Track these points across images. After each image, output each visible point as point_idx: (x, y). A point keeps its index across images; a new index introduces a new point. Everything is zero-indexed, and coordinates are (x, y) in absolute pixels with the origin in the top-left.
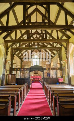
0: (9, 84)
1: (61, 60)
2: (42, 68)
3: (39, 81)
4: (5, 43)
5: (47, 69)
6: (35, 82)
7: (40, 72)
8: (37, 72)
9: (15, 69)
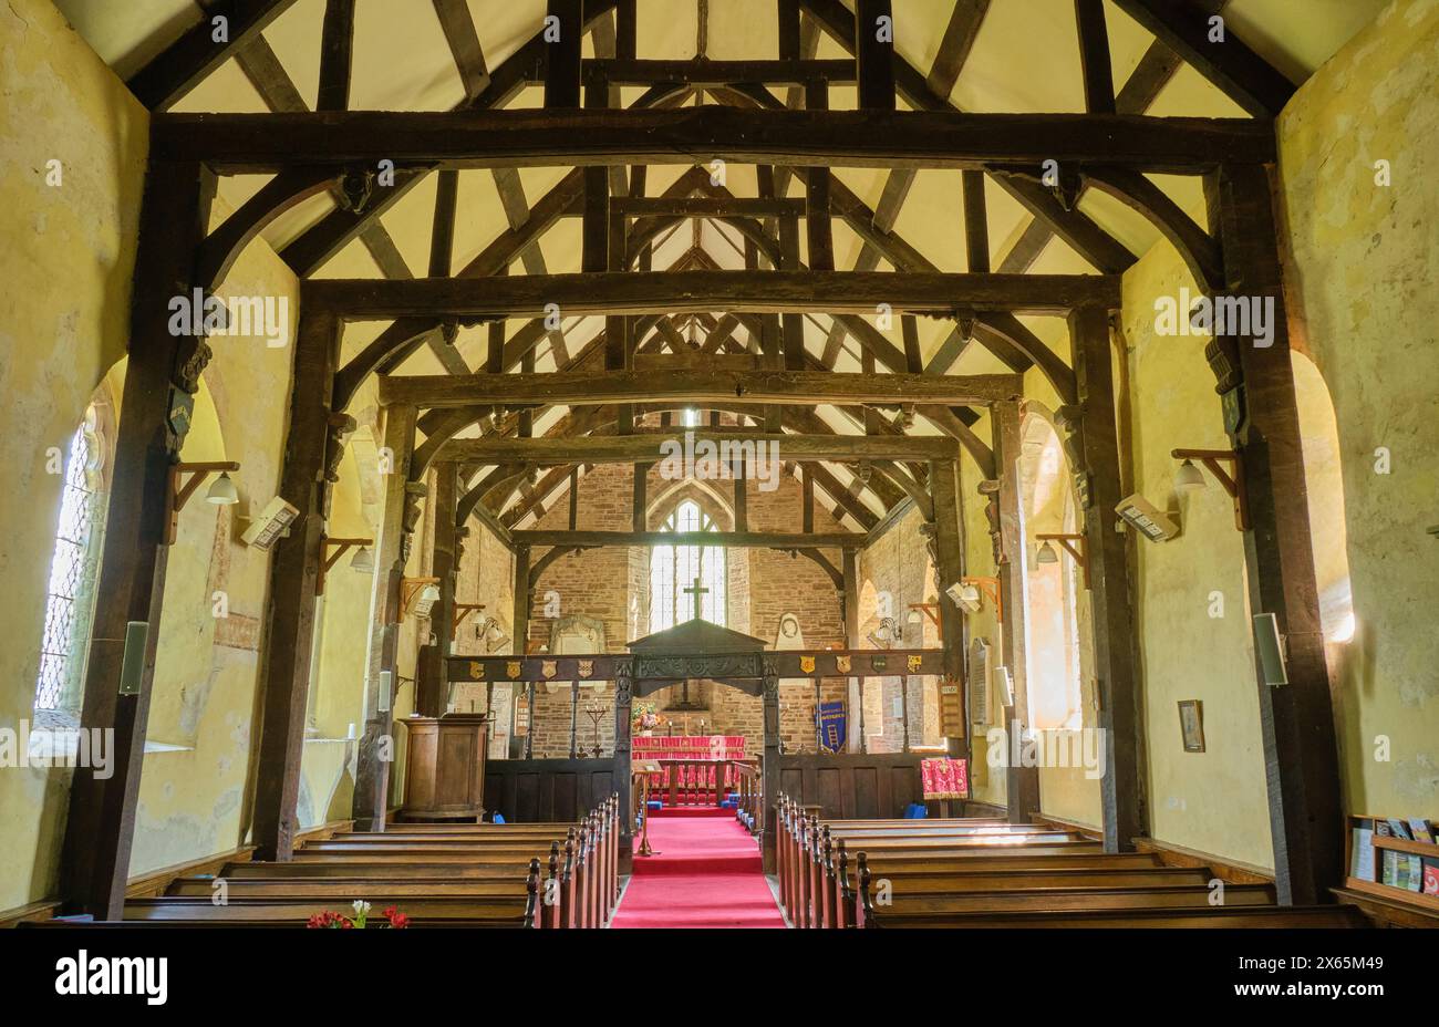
0: (411, 820)
1: (950, 569)
2: (760, 656)
3: (720, 792)
4: (391, 408)
5: (808, 664)
6: (681, 806)
7: (736, 694)
8: (701, 691)
9: (477, 669)
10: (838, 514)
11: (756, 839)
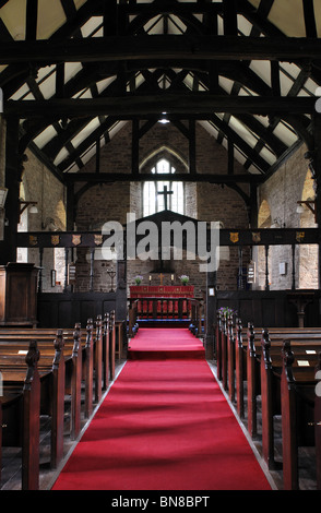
3: (181, 315)
5: (234, 237)
10: (247, 165)
11: (201, 340)
